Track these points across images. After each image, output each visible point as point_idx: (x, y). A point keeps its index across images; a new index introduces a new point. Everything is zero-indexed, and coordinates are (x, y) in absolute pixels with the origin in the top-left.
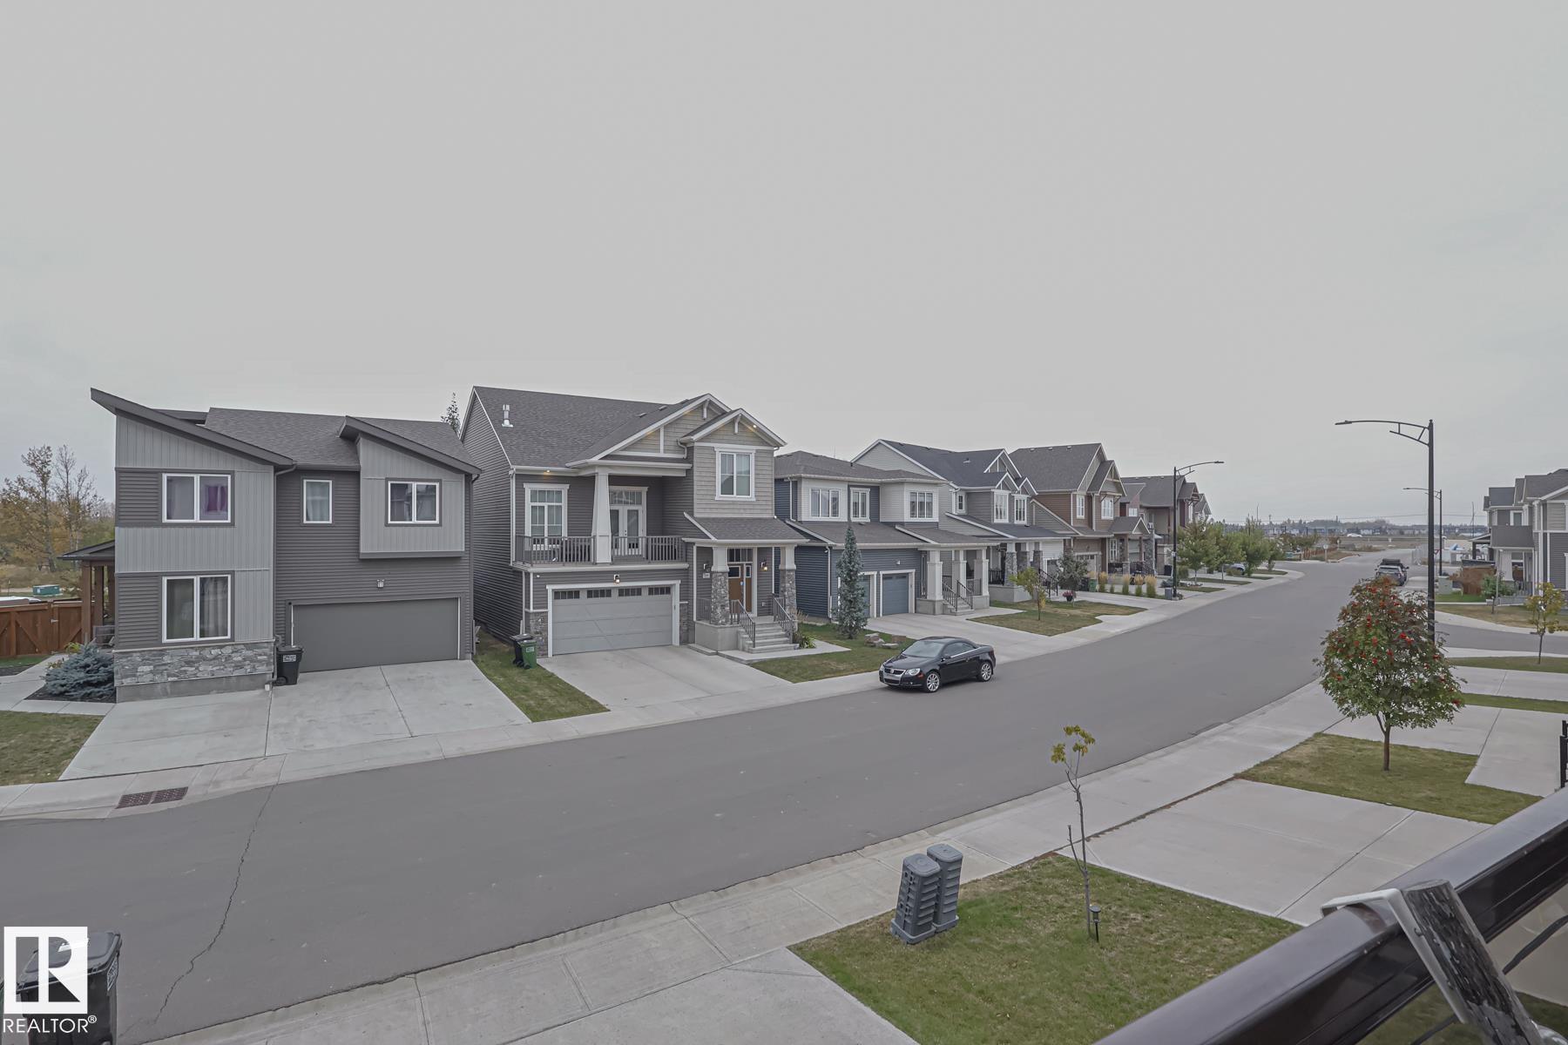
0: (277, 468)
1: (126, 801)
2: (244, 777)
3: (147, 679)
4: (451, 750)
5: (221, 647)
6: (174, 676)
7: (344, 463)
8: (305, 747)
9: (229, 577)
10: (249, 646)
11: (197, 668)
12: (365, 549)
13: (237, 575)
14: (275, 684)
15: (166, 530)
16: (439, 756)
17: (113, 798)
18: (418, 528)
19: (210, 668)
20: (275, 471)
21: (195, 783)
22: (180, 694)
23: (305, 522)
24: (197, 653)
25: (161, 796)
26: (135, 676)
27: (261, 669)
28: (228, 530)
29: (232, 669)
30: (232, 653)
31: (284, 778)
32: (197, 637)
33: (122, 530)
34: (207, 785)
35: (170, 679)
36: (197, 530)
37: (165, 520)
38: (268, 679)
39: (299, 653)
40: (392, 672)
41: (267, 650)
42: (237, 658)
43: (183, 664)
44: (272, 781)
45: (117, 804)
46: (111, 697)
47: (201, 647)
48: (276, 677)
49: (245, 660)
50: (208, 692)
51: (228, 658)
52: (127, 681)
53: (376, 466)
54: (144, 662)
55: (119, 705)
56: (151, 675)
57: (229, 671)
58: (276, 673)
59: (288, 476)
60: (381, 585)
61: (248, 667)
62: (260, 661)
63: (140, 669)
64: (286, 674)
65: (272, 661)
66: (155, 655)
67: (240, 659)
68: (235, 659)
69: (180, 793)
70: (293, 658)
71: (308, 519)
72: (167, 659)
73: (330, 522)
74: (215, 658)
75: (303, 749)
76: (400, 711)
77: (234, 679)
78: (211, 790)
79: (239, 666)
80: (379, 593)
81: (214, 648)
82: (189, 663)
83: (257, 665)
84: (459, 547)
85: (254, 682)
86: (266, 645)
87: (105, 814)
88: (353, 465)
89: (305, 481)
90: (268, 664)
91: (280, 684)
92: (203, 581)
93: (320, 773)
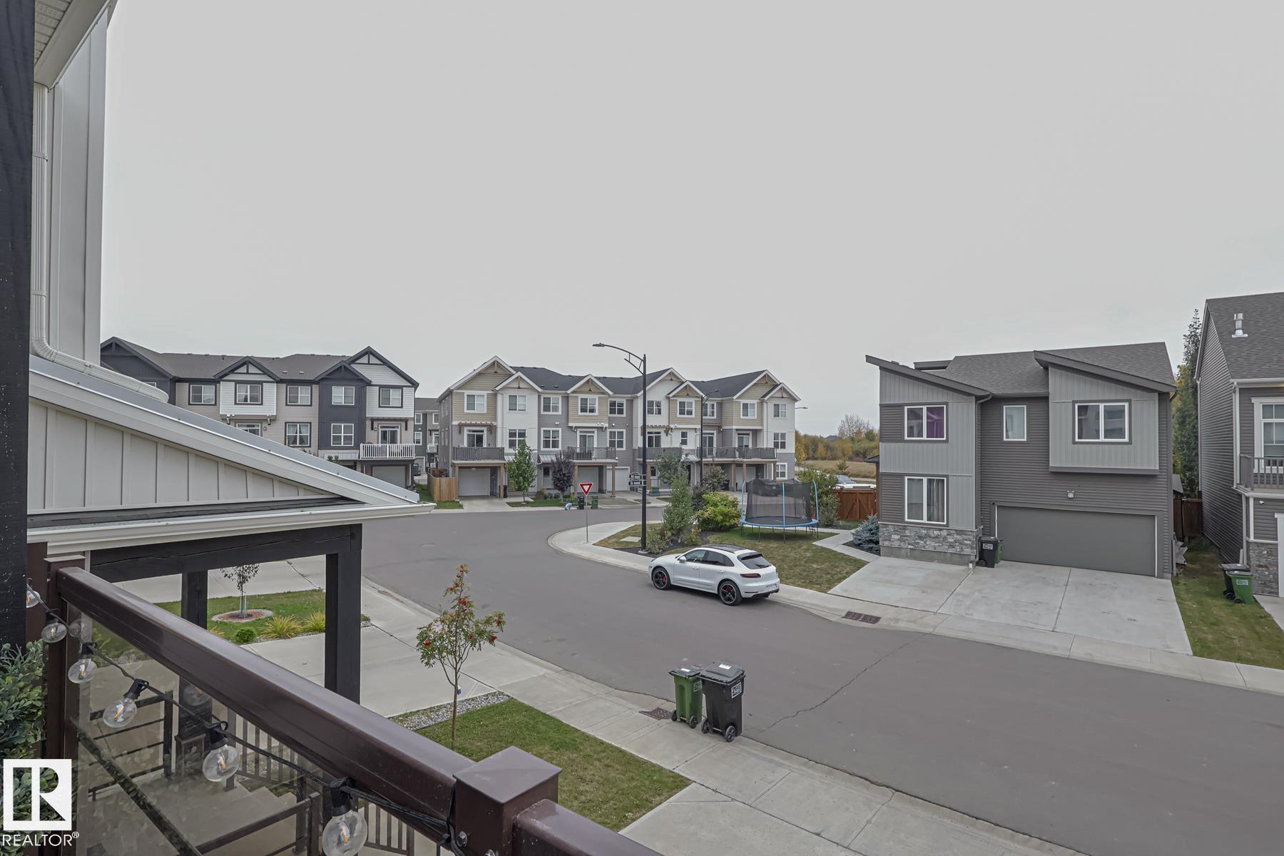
0: (978, 398)
1: (850, 615)
2: (914, 622)
3: (896, 544)
4: (1079, 652)
5: (940, 530)
6: (912, 545)
7: (1036, 391)
8: (966, 614)
9: (945, 479)
10: (960, 532)
11: (925, 542)
12: (1055, 462)
13: (950, 478)
14: (978, 564)
15: (906, 445)
16: (1066, 654)
17: (843, 611)
18: (1106, 446)
19: (933, 544)
20: (976, 401)
21: (886, 615)
22: (916, 558)
23: (1005, 439)
24: (925, 532)
25: (867, 618)
26: (890, 540)
27: (967, 551)
28: (945, 445)
29: (947, 547)
30: (948, 535)
31: (938, 631)
32: (925, 520)
33: (884, 444)
34: (891, 619)
35: (909, 547)
36: (925, 445)
37: (906, 438)
38: (972, 559)
39: (995, 544)
40: (1078, 574)
41: (971, 537)
42: (951, 540)
43: (917, 537)
44: (928, 630)
45: (844, 615)
46: (878, 552)
47: (928, 527)
48: (977, 559)
49: (955, 542)
50: (931, 560)
51: (945, 538)
52: (886, 543)
53: (1064, 392)
54: (896, 532)
55: (881, 558)
56: (899, 542)
57: (945, 548)
58: (978, 556)
59: (989, 405)
60: (1071, 495)
61: (958, 548)
62: (966, 545)
63: (893, 536)
64: (986, 559)
65: (974, 546)
66: (900, 529)
67: (952, 540)
68: (949, 540)
69: (876, 620)
70: (990, 547)
71: (1007, 437)
72: (907, 533)
73: (1025, 440)
74: (937, 537)
75: (964, 615)
76: (1060, 608)
77: (949, 554)
78: (892, 624)
79: (951, 546)
80: (1070, 503)
81: (936, 529)
82: (921, 538)
83: (964, 547)
84: (1154, 466)
85: (961, 559)
86: (970, 533)
87: (834, 619)
88: (1044, 391)
89: (1004, 407)
90: (972, 548)
91: (982, 565)
92: (930, 482)
93: (962, 635)
